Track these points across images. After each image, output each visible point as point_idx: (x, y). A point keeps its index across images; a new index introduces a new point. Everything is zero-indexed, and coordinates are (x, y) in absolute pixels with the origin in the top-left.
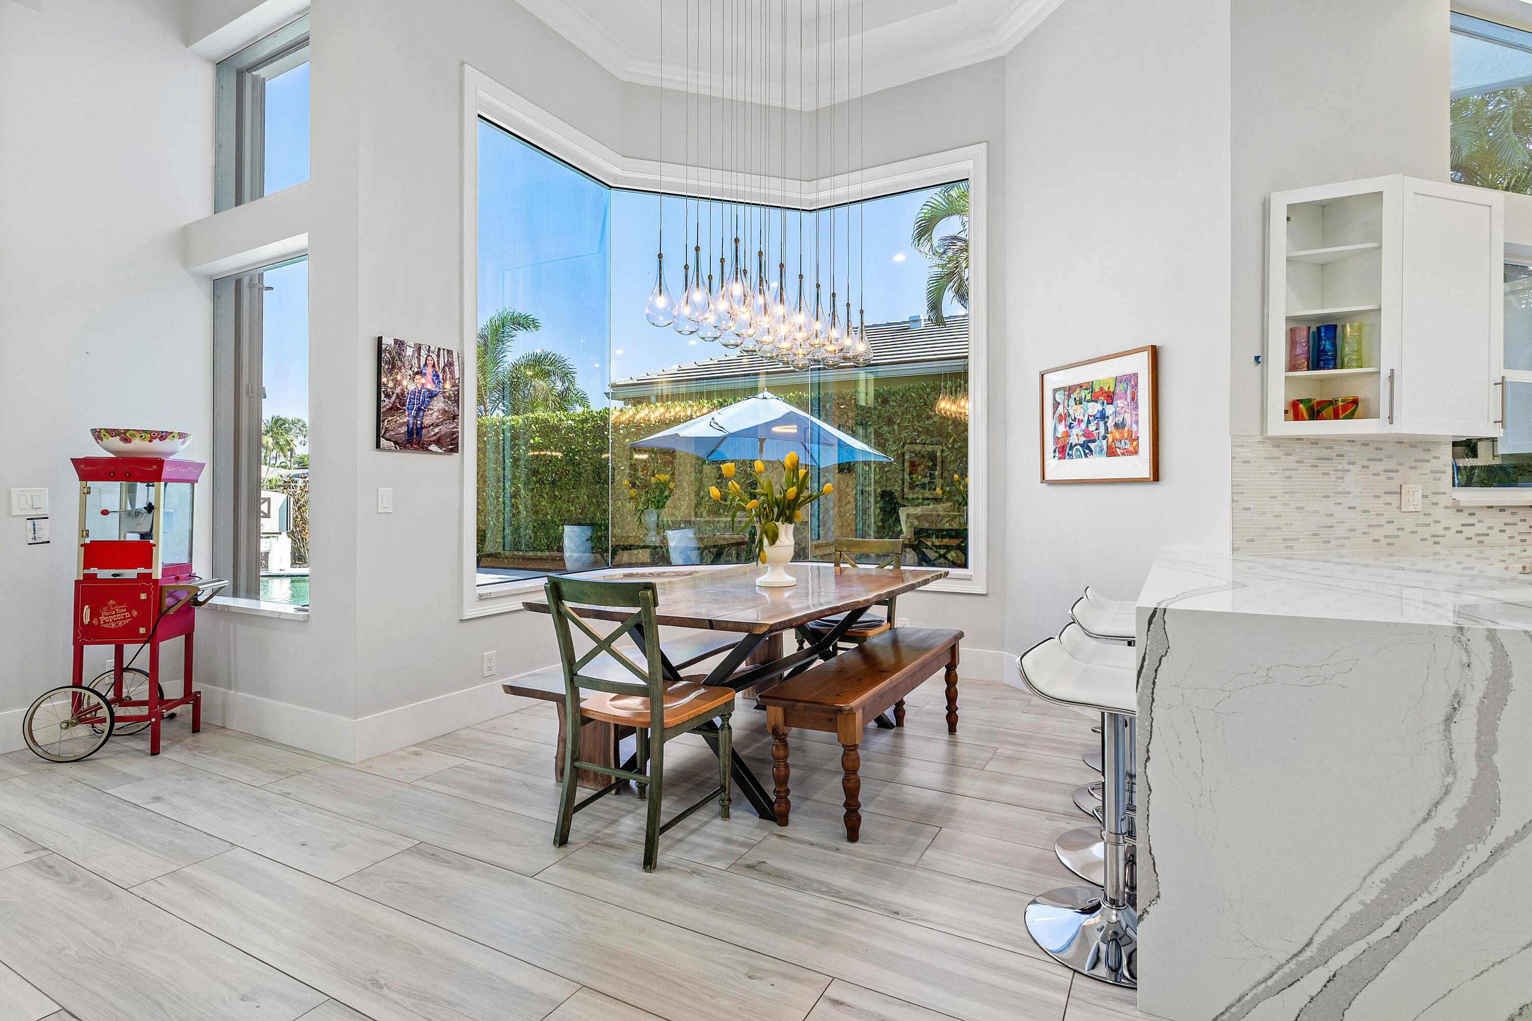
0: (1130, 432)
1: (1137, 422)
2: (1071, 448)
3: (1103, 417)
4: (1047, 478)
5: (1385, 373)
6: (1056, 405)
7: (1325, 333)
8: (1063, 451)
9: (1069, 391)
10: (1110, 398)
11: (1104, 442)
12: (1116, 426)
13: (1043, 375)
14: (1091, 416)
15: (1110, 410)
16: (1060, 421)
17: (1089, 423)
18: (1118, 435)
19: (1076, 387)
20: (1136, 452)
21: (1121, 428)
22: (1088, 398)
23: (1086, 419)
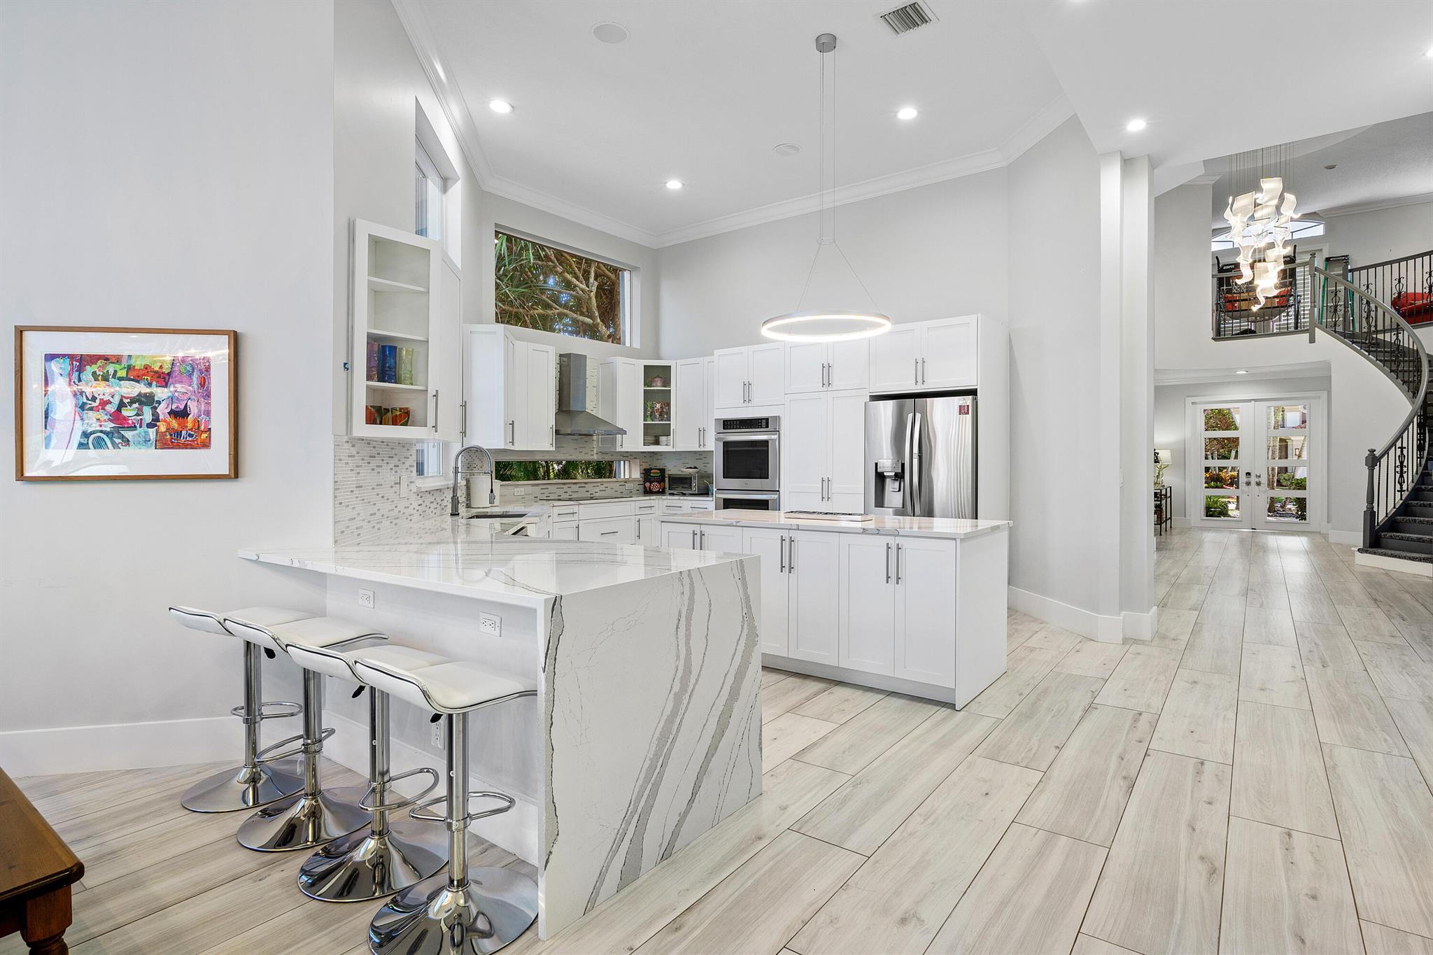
0: (197, 423)
1: (208, 413)
2: (86, 433)
3: (149, 400)
4: (27, 474)
5: (431, 392)
6: (51, 375)
7: (389, 351)
9: (86, 361)
10: (163, 378)
11: (152, 432)
12: (173, 413)
13: (21, 331)
14: (127, 398)
15: (161, 393)
16: (63, 399)
17: (122, 405)
18: (175, 424)
19: (98, 358)
20: (206, 445)
21: (181, 414)
22: (122, 373)
23: (116, 401)
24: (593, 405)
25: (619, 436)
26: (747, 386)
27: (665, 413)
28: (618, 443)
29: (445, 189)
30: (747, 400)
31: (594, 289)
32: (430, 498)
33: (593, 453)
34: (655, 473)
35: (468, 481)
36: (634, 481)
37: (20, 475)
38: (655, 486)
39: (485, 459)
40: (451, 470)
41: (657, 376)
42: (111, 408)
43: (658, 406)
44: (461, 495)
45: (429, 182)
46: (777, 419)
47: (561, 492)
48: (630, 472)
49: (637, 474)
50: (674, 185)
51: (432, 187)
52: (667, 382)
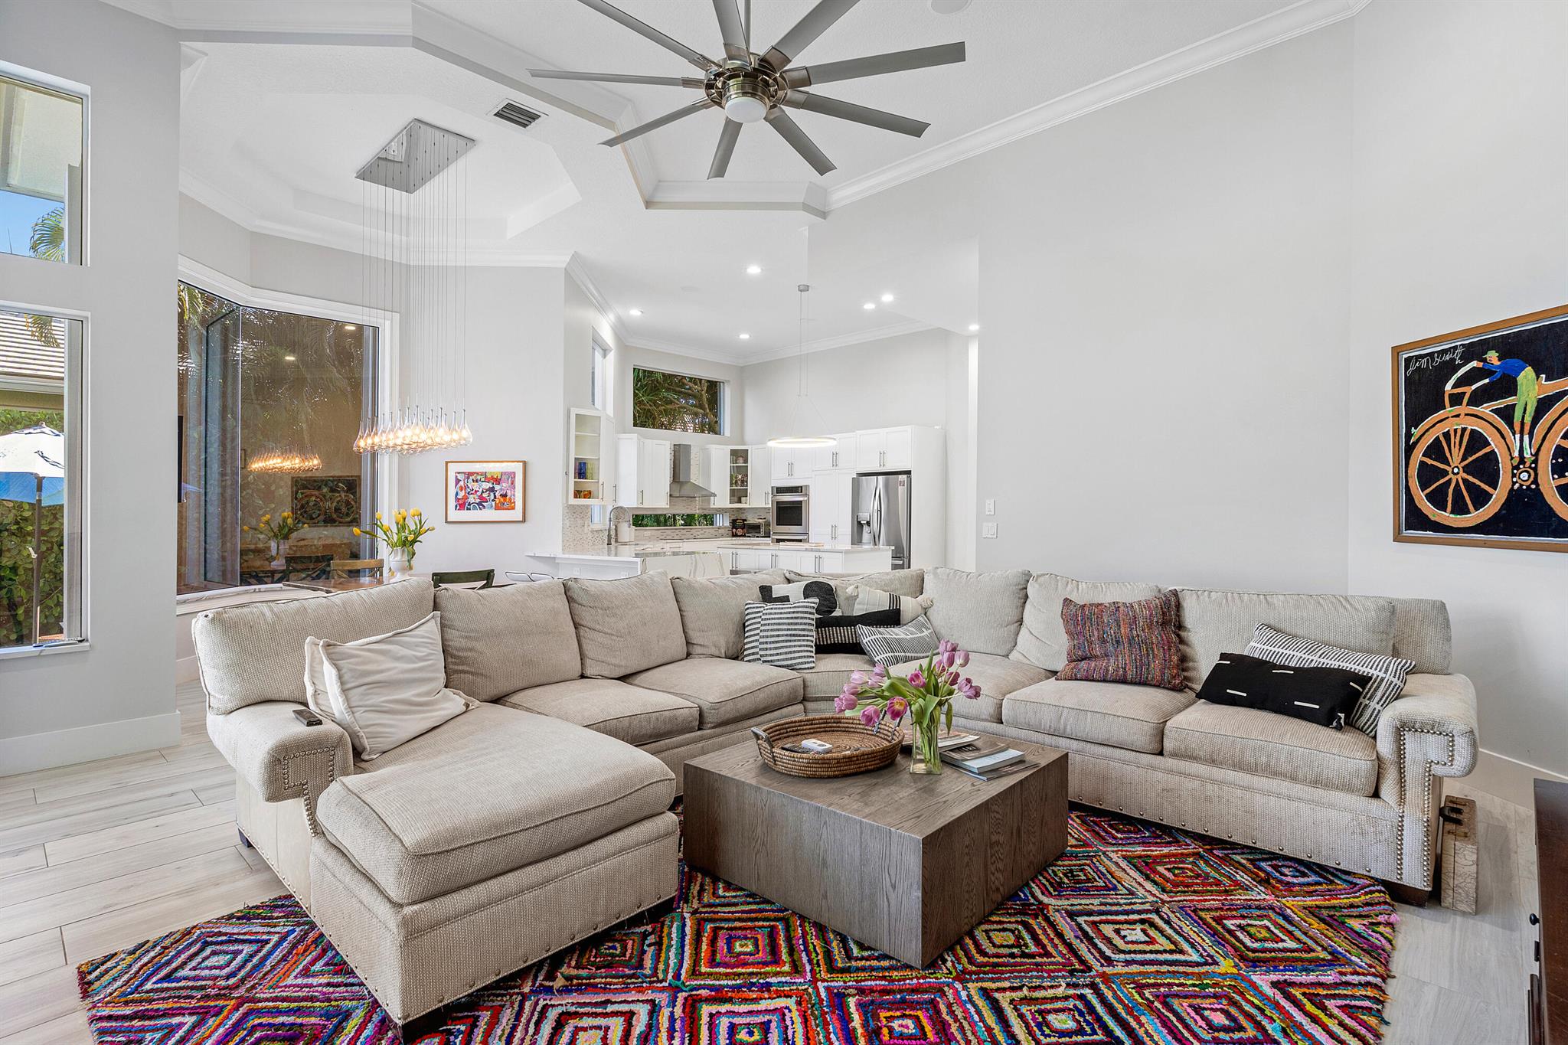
0: (510, 499)
1: (514, 494)
2: (469, 504)
3: (492, 490)
4: (448, 519)
5: (601, 482)
6: (458, 481)
7: (584, 465)
8: (462, 505)
9: (470, 474)
10: (498, 481)
11: (493, 503)
12: (502, 495)
13: (447, 463)
14: (485, 489)
15: (497, 487)
16: (461, 490)
17: (483, 492)
18: (502, 500)
19: (474, 473)
20: (513, 508)
21: (504, 496)
22: (483, 479)
23: (481, 490)
24: (695, 477)
25: (712, 498)
26: (791, 465)
27: (744, 482)
28: (712, 502)
29: (605, 356)
30: (790, 474)
31: (705, 388)
32: (596, 534)
33: (696, 509)
34: (739, 522)
35: (616, 526)
36: (725, 527)
37: (447, 522)
38: (740, 532)
39: (626, 514)
40: (608, 519)
41: (739, 456)
42: (479, 494)
43: (740, 477)
44: (613, 533)
45: (596, 353)
46: (807, 486)
47: (673, 534)
48: (723, 522)
49: (727, 524)
50: (744, 336)
51: (598, 355)
52: (746, 461)
